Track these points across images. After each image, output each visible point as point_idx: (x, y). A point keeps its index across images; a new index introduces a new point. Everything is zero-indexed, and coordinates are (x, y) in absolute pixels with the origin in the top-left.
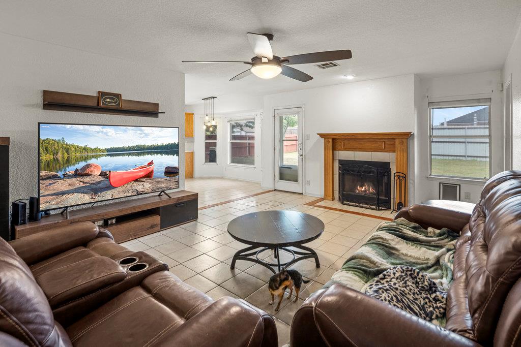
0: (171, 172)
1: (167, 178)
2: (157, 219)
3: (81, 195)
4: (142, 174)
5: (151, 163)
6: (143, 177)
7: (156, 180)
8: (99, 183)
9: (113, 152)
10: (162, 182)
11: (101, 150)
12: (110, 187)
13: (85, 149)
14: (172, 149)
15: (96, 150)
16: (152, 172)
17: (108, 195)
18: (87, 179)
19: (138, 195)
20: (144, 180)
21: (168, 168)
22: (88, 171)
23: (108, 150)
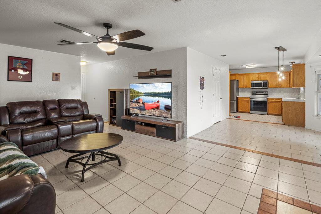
0: (168, 108)
1: (166, 111)
2: (154, 130)
3: (137, 110)
4: (155, 106)
5: (158, 102)
6: (155, 108)
7: (161, 111)
8: (142, 106)
9: (146, 94)
10: (164, 113)
11: (142, 93)
12: (145, 109)
13: (138, 92)
14: (167, 95)
15: (141, 93)
16: (159, 106)
17: (144, 112)
18: (139, 104)
19: (154, 116)
20: (156, 109)
21: (166, 105)
22: (139, 101)
23: (144, 93)
